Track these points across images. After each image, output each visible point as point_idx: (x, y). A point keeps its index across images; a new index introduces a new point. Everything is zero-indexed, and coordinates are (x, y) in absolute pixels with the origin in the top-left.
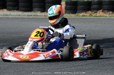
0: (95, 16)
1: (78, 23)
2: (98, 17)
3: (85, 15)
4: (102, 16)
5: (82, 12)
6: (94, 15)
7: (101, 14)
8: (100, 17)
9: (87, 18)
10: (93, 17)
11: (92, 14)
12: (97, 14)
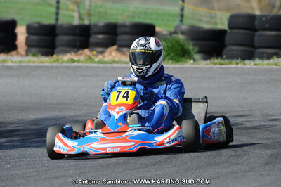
0: (99, 62)
1: (59, 79)
2: (108, 63)
3: (76, 58)
4: (117, 63)
5: (69, 52)
6: (96, 60)
7: (115, 56)
8: (112, 63)
9: (81, 67)
10: (96, 65)
11: (93, 57)
12: (104, 57)
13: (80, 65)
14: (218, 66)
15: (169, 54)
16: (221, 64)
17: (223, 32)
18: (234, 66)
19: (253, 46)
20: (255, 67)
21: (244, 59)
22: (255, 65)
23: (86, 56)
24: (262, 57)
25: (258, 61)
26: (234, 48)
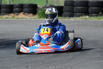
13: (10, 19)
14: (61, 20)
15: (42, 15)
16: (62, 19)
17: (62, 7)
18: (66, 20)
19: (73, 12)
20: (74, 20)
21: (70, 17)
22: (74, 19)
23: (12, 16)
24: (76, 16)
25: (75, 18)
26: (66, 13)
